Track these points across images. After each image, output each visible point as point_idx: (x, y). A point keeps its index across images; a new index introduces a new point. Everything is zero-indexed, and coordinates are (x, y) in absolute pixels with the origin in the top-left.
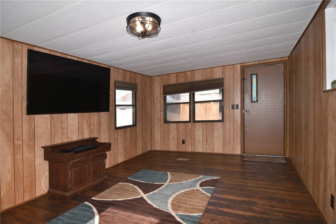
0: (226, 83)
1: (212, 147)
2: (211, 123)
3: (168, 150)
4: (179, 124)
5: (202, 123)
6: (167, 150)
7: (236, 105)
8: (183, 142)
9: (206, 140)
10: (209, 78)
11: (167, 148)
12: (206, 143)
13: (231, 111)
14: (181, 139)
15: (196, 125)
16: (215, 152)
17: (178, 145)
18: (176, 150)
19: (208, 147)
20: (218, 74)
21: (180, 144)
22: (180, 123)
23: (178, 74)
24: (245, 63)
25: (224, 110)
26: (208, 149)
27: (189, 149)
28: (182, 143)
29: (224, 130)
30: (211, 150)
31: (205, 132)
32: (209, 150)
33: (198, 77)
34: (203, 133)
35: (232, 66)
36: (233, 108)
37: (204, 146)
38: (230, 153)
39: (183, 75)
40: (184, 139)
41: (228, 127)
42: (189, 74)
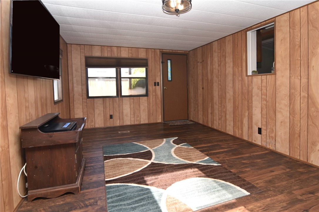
0: (150, 63)
1: (139, 119)
2: (138, 97)
3: (93, 127)
4: (105, 99)
5: (129, 98)
6: (91, 127)
7: (157, 82)
8: (111, 117)
9: (133, 113)
10: (134, 56)
11: (92, 125)
12: (133, 116)
13: (154, 87)
14: (109, 114)
15: (123, 100)
16: (142, 123)
17: (105, 121)
18: (103, 126)
19: (135, 119)
20: (142, 55)
21: (108, 119)
22: (107, 98)
23: (103, 47)
24: (163, 49)
25: (148, 86)
26: (135, 121)
27: (118, 123)
28: (109, 118)
29: (149, 104)
30: (138, 121)
31: (132, 106)
32: (137, 122)
33: (124, 54)
34: (131, 107)
35: (153, 50)
36: (155, 85)
37: (132, 118)
38: (154, 122)
39: (108, 49)
40: (111, 114)
41: (151, 100)
42: (115, 49)
